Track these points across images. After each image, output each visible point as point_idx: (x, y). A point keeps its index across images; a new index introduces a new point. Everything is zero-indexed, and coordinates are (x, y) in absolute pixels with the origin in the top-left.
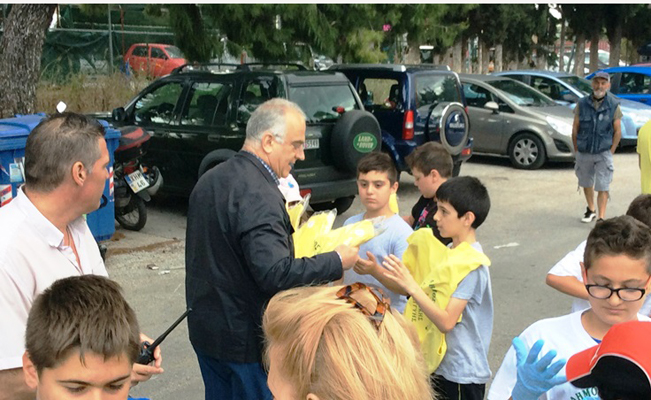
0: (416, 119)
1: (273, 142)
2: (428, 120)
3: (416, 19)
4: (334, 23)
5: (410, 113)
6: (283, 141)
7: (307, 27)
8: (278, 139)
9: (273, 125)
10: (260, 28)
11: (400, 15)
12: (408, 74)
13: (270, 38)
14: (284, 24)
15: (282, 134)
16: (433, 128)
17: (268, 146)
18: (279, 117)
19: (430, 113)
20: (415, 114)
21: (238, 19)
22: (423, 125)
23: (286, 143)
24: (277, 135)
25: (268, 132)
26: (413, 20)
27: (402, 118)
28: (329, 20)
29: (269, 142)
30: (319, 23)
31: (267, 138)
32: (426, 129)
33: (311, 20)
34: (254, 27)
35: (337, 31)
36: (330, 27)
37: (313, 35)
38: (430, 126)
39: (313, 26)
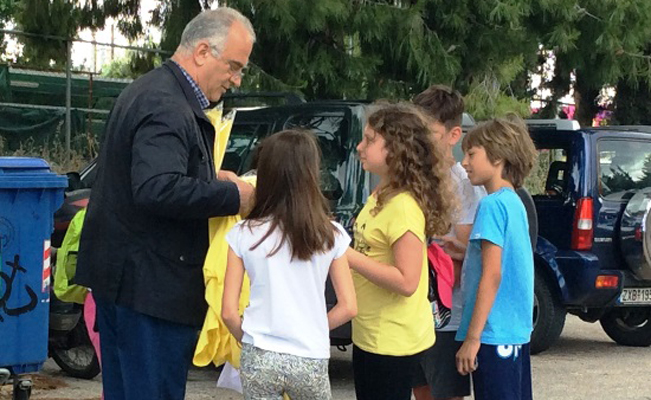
0: (597, 217)
1: (207, 54)
2: (619, 218)
3: (606, 39)
4: (453, 47)
5: (586, 204)
6: (219, 57)
7: (405, 54)
8: (214, 52)
9: (214, 34)
10: (322, 53)
11: (577, 34)
12: (584, 135)
13: (340, 72)
14: (366, 47)
15: (220, 47)
16: (628, 233)
17: (201, 57)
18: (223, 27)
19: (624, 207)
20: (596, 205)
21: (284, 37)
22: (611, 228)
23: (223, 59)
24: (214, 47)
25: (204, 41)
26: (599, 41)
27: (572, 215)
28: (443, 42)
29: (203, 53)
30: (426, 47)
31: (202, 47)
32: (616, 234)
33: (413, 42)
34: (313, 53)
35: (458, 62)
36: (446, 55)
37: (415, 69)
38: (623, 229)
39: (416, 52)
